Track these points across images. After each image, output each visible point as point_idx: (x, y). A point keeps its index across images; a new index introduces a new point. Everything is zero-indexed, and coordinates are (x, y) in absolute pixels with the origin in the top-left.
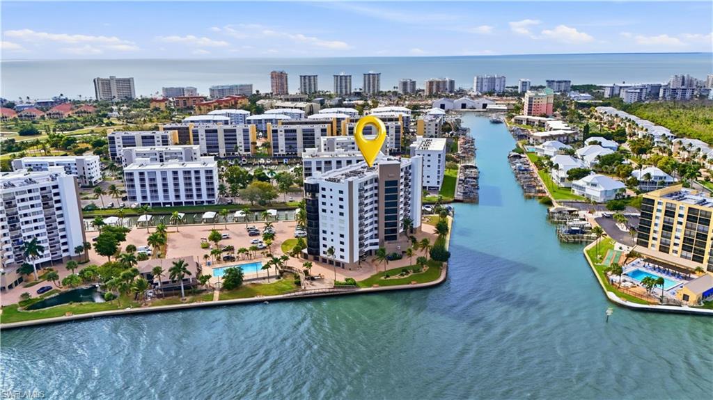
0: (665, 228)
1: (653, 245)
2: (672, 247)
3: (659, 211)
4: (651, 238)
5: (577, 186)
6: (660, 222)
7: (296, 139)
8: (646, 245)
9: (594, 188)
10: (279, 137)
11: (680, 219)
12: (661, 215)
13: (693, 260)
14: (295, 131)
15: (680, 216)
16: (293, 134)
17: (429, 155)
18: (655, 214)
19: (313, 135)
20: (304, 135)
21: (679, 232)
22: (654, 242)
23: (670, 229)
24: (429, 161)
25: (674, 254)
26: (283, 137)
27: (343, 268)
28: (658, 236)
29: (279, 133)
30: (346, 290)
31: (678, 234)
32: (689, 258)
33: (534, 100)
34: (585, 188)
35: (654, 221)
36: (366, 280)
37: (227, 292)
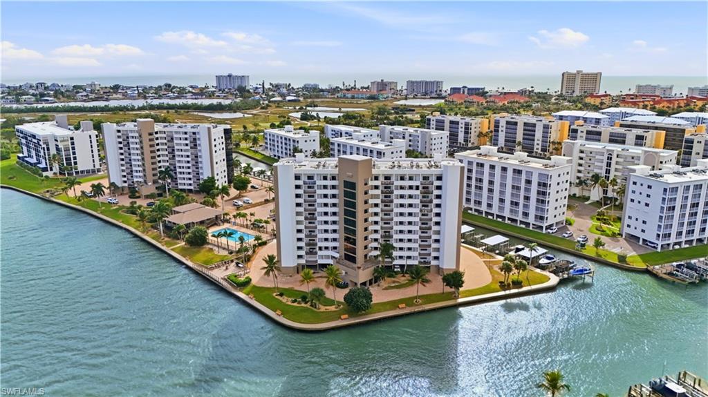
36: (262, 288)
37: (188, 246)
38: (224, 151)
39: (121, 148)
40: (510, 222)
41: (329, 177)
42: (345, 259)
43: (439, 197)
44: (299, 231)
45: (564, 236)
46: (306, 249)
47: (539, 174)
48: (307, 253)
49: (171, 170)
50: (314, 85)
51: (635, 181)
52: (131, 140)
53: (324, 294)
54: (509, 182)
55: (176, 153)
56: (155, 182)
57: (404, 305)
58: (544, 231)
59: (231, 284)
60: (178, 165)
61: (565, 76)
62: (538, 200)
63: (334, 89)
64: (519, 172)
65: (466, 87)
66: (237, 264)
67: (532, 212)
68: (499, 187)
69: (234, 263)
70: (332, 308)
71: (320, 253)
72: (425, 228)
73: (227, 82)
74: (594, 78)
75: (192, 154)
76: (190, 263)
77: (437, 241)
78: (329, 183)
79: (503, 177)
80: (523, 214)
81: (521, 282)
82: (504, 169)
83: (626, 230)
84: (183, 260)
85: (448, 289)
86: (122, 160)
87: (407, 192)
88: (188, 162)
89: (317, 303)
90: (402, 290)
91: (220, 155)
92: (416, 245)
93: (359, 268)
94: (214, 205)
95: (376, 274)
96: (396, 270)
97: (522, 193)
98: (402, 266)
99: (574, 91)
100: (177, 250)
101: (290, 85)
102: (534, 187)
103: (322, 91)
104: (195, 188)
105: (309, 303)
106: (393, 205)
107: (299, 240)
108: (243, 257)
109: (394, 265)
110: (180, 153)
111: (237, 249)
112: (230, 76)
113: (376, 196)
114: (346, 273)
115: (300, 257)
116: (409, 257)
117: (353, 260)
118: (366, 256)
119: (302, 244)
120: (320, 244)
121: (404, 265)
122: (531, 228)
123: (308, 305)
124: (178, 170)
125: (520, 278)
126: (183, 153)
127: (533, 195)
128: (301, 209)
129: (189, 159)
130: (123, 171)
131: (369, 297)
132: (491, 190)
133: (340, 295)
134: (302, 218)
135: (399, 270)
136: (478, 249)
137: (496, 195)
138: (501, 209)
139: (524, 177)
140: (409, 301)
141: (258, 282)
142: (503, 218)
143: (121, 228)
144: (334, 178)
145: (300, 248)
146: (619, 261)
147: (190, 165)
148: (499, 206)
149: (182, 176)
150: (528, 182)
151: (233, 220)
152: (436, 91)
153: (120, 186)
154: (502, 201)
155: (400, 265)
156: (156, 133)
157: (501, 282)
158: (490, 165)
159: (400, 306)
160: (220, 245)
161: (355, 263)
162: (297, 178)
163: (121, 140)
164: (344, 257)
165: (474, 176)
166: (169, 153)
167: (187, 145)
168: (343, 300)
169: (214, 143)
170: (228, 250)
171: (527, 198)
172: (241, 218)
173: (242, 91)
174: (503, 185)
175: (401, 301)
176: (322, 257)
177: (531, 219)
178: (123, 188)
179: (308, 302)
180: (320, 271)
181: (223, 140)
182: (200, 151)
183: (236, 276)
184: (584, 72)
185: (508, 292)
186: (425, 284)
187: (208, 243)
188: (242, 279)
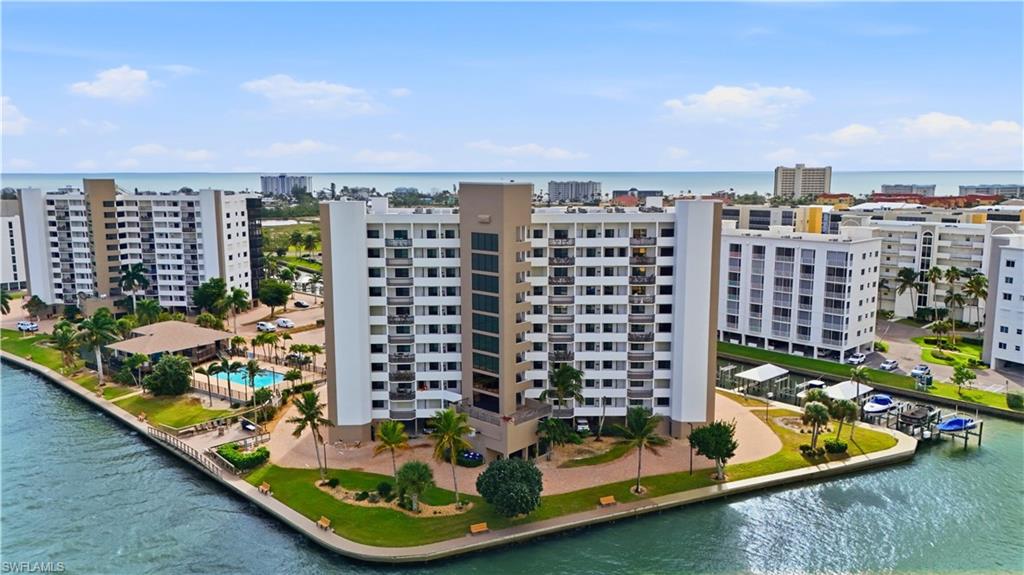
36: (292, 469)
37: (151, 396)
38: (247, 237)
39: (54, 234)
40: (772, 348)
41: (440, 231)
42: (475, 405)
43: (667, 271)
44: (376, 349)
45: (884, 368)
46: (391, 386)
47: (829, 252)
48: (392, 396)
49: (146, 271)
50: (411, 189)
51: (1011, 259)
52: (73, 218)
53: (431, 476)
54: (769, 274)
55: (157, 240)
56: (113, 293)
57: (610, 499)
58: (842, 361)
59: (222, 464)
60: (159, 261)
61: (780, 171)
62: (828, 303)
63: (441, 195)
64: (789, 252)
65: (635, 190)
66: (245, 424)
67: (817, 325)
68: (749, 284)
69: (239, 424)
70: (450, 510)
71: (420, 395)
72: (639, 336)
73: (277, 185)
74: (823, 174)
75: (185, 241)
76: (144, 427)
77: (664, 365)
78: (440, 243)
79: (758, 265)
80: (799, 332)
81: (846, 447)
82: (759, 250)
83: (998, 353)
84: (133, 421)
85: (704, 462)
86: (56, 255)
87: (601, 262)
88: (179, 257)
89: (415, 498)
90: (600, 468)
91: (239, 245)
92: (622, 375)
93: (507, 419)
94: (218, 326)
95: (543, 434)
96: (580, 428)
97: (796, 292)
98: (593, 421)
99: (793, 194)
100: (125, 404)
101: (374, 190)
102: (820, 278)
103: (425, 196)
104: (189, 304)
105: (396, 501)
106: (573, 291)
107: (377, 367)
108: (259, 410)
109: (577, 417)
110: (163, 240)
111: (249, 399)
112: (282, 177)
113: (540, 271)
114: (478, 433)
115: (377, 404)
116: (608, 401)
117: (492, 404)
118: (519, 397)
119: (382, 376)
120: (420, 376)
121: (596, 418)
122: (815, 357)
123: (393, 505)
124: (160, 272)
125: (844, 440)
126: (170, 241)
127: (819, 294)
128: (380, 301)
129: (180, 251)
130: (56, 275)
131: (534, 480)
132: (734, 292)
133: (467, 481)
134: (382, 320)
135: (587, 427)
136: (731, 391)
137: (745, 300)
138: (755, 324)
139: (798, 261)
140: (621, 491)
141: (284, 459)
142: (760, 341)
143: (27, 370)
144: (449, 235)
145: (377, 386)
146: (1011, 406)
147: (181, 262)
148: (751, 320)
149: (167, 282)
150: (808, 270)
151: (250, 350)
152: (593, 195)
153: (49, 303)
154: (756, 309)
155: (588, 418)
156: (120, 203)
157: (803, 448)
158: (732, 245)
159: (604, 500)
160: (215, 391)
161: (498, 412)
162: (372, 234)
163: (53, 218)
164: (471, 402)
166: (143, 240)
167: (177, 225)
168: (473, 491)
169: (225, 221)
170: (231, 400)
171: (806, 301)
172: (266, 345)
173: (300, 193)
174: (758, 280)
175: (605, 490)
176: (424, 403)
177: (816, 340)
178: (55, 308)
179: (394, 497)
180: (421, 435)
181: (245, 218)
182: (200, 235)
183: (236, 448)
184: (807, 166)
185: (823, 467)
186: (657, 448)
187: (193, 390)
188: (247, 453)
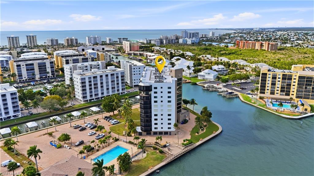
0: (272, 84)
1: (267, 92)
2: (276, 92)
3: (269, 77)
4: (266, 90)
5: (201, 76)
6: (270, 82)
7: (34, 69)
8: (264, 93)
9: (209, 75)
10: (22, 69)
11: (279, 80)
12: (271, 79)
13: (285, 95)
14: (32, 64)
15: (279, 78)
16: (32, 66)
17: (139, 68)
18: (267, 79)
19: (45, 66)
20: (39, 66)
21: (279, 85)
22: (268, 91)
23: (275, 84)
24: (139, 71)
25: (277, 95)
26: (25, 69)
27: (170, 134)
28: (269, 88)
29: (22, 67)
30: (191, 147)
31: (278, 86)
32: (284, 95)
33: (132, 45)
34: (205, 76)
35: (267, 82)
47: (121, 73)
54: (110, 80)
64: (113, 74)
67: (120, 88)
68: (105, 84)
97: (116, 83)
102: (120, 78)
127: (120, 82)
132: (102, 87)
137: (105, 88)
138: (108, 92)
139: (115, 76)
142: (104, 97)
150: (117, 77)
154: (108, 89)
158: (100, 76)
165: (93, 83)
171: (118, 84)
174: (107, 82)
